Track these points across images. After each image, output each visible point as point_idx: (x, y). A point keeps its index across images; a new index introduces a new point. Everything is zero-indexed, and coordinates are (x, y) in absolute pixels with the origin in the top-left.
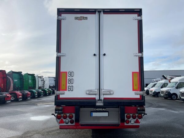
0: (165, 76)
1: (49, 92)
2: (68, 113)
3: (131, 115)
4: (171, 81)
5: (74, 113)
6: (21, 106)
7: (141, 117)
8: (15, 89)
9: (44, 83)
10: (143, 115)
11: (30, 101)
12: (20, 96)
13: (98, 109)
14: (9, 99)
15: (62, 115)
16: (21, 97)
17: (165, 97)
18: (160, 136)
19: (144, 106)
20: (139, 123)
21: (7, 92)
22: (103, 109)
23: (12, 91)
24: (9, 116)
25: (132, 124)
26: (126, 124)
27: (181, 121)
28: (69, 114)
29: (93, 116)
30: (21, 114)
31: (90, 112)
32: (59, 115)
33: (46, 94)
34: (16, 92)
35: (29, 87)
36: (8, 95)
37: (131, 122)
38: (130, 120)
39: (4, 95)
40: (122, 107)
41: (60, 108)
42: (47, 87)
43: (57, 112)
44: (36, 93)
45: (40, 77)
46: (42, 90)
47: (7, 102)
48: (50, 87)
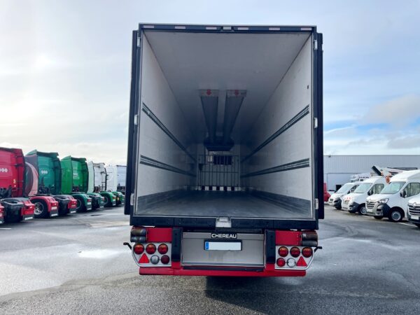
0: (379, 169)
1: (118, 199)
2: (158, 242)
3: (289, 248)
4: (392, 180)
5: (171, 242)
6: (56, 228)
7: (309, 254)
8: (42, 190)
9: (106, 180)
10: (313, 248)
11: (75, 219)
12: (55, 206)
13: (220, 236)
14: (31, 213)
15: (145, 246)
16: (55, 208)
17: (377, 215)
18: (351, 295)
19: (316, 231)
20: (305, 265)
21: (24, 197)
22: (231, 236)
23: (37, 195)
24: (31, 250)
25: (291, 267)
26: (277, 267)
27: (403, 266)
28: (159, 244)
29: (210, 248)
30: (57, 245)
31: (203, 241)
32: (138, 246)
33: (112, 203)
34: (46, 197)
35: (74, 187)
36: (27, 205)
37: (288, 262)
38: (286, 259)
39: (19, 203)
40: (270, 231)
41: (142, 231)
42: (112, 188)
43: (135, 238)
44: (88, 200)
45: (99, 166)
46: (102, 195)
47: (26, 219)
48: (119, 188)
